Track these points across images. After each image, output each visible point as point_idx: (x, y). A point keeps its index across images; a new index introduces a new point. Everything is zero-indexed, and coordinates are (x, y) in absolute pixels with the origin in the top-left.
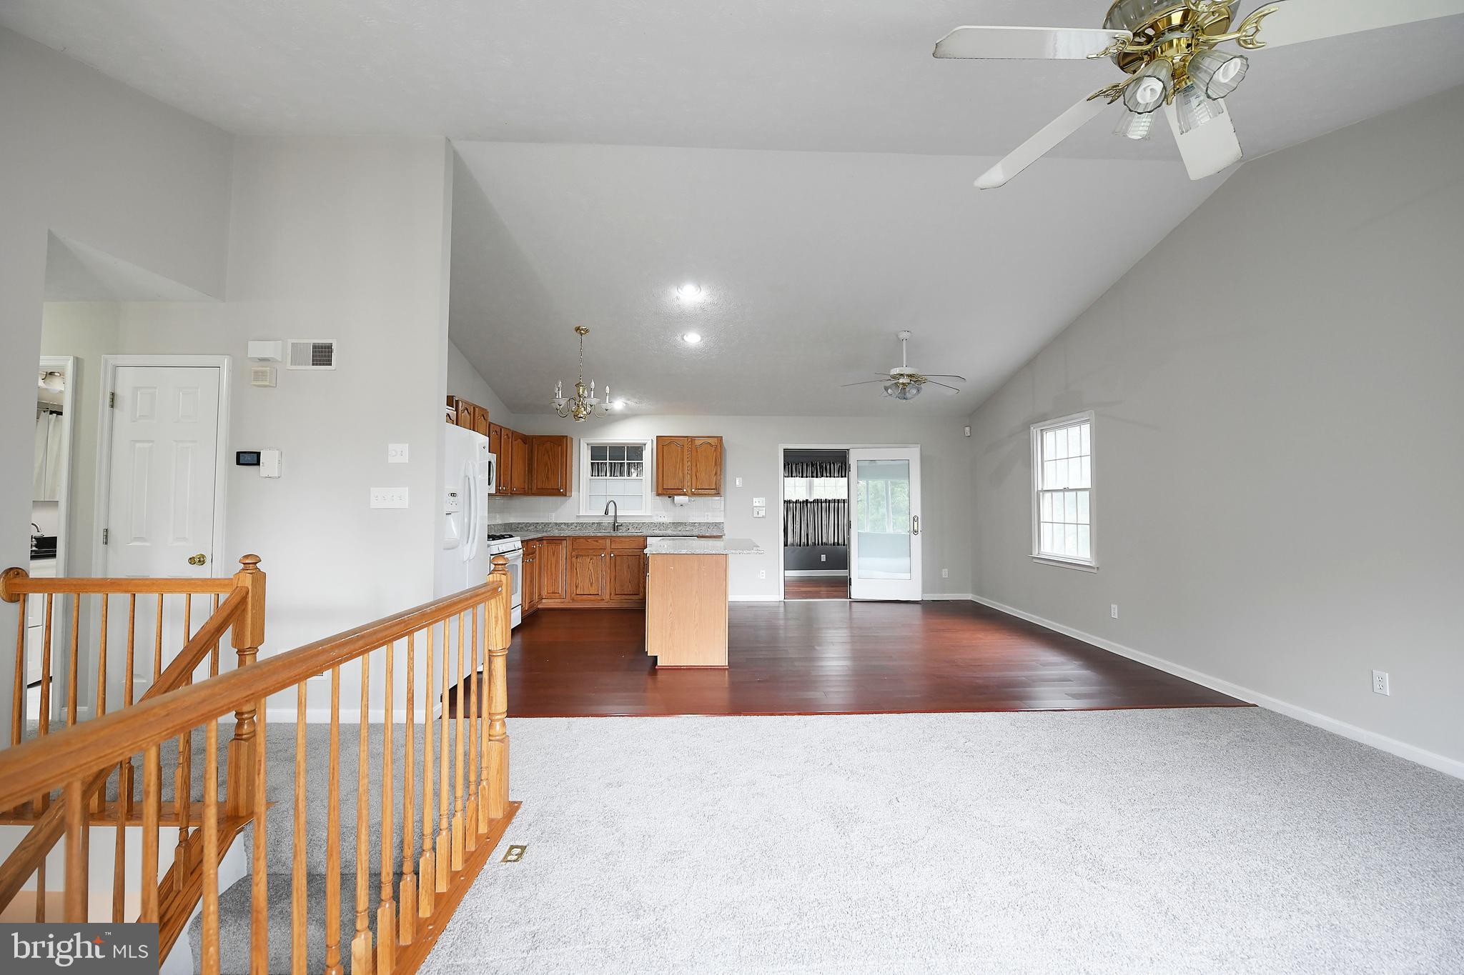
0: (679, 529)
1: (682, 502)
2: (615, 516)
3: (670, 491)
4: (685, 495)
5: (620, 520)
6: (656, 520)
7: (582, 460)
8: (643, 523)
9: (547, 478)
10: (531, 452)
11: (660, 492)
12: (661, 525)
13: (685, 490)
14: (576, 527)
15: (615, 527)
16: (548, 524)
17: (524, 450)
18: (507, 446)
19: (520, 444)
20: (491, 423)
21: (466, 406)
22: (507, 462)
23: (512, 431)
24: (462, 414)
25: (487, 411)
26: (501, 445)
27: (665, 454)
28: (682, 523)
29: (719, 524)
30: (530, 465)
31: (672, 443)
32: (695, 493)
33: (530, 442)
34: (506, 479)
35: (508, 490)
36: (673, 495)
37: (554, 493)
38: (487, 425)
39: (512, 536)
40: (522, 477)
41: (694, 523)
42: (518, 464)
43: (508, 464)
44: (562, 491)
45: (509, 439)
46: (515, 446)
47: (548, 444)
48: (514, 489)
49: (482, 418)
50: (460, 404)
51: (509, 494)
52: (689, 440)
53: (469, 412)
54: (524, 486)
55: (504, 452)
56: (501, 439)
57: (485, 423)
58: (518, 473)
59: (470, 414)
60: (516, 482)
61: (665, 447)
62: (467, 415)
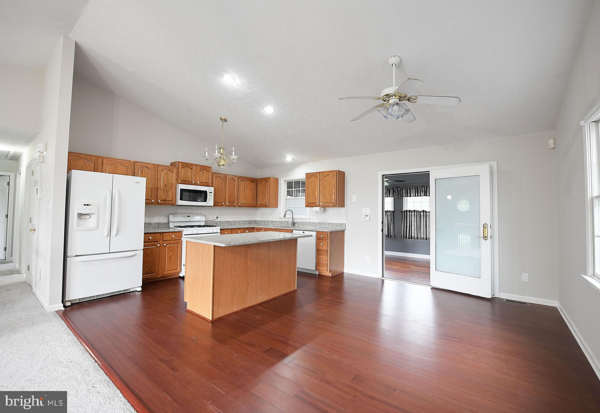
0: (322, 226)
1: (317, 211)
2: (293, 218)
3: (311, 204)
4: (318, 206)
5: (296, 221)
6: (312, 221)
7: (283, 188)
8: (305, 222)
9: (263, 198)
10: (257, 185)
11: (307, 204)
12: (314, 223)
13: (317, 204)
14: (279, 223)
15: (294, 224)
16: (268, 221)
17: (253, 185)
18: (233, 184)
19: (248, 182)
20: (214, 173)
21: (188, 165)
22: (232, 191)
23: (238, 177)
24: (183, 169)
25: (210, 167)
26: (225, 183)
27: (309, 183)
28: (323, 223)
29: (343, 224)
30: (257, 193)
31: (312, 177)
32: (323, 205)
33: (257, 182)
34: (232, 199)
35: (233, 205)
36: (313, 207)
37: (265, 206)
38: (210, 174)
39: (216, 226)
40: (251, 199)
41: (330, 223)
42: (245, 192)
43: (234, 192)
44: (267, 205)
45: (234, 180)
46: (242, 184)
47: (263, 182)
48: (240, 204)
49: (205, 171)
50: (180, 165)
51: (236, 207)
52: (321, 174)
53: (191, 168)
54: (253, 203)
55: (229, 187)
56: (225, 180)
57: (208, 173)
58: (245, 197)
59: (192, 169)
60: (242, 201)
61: (309, 179)
62: (189, 169)
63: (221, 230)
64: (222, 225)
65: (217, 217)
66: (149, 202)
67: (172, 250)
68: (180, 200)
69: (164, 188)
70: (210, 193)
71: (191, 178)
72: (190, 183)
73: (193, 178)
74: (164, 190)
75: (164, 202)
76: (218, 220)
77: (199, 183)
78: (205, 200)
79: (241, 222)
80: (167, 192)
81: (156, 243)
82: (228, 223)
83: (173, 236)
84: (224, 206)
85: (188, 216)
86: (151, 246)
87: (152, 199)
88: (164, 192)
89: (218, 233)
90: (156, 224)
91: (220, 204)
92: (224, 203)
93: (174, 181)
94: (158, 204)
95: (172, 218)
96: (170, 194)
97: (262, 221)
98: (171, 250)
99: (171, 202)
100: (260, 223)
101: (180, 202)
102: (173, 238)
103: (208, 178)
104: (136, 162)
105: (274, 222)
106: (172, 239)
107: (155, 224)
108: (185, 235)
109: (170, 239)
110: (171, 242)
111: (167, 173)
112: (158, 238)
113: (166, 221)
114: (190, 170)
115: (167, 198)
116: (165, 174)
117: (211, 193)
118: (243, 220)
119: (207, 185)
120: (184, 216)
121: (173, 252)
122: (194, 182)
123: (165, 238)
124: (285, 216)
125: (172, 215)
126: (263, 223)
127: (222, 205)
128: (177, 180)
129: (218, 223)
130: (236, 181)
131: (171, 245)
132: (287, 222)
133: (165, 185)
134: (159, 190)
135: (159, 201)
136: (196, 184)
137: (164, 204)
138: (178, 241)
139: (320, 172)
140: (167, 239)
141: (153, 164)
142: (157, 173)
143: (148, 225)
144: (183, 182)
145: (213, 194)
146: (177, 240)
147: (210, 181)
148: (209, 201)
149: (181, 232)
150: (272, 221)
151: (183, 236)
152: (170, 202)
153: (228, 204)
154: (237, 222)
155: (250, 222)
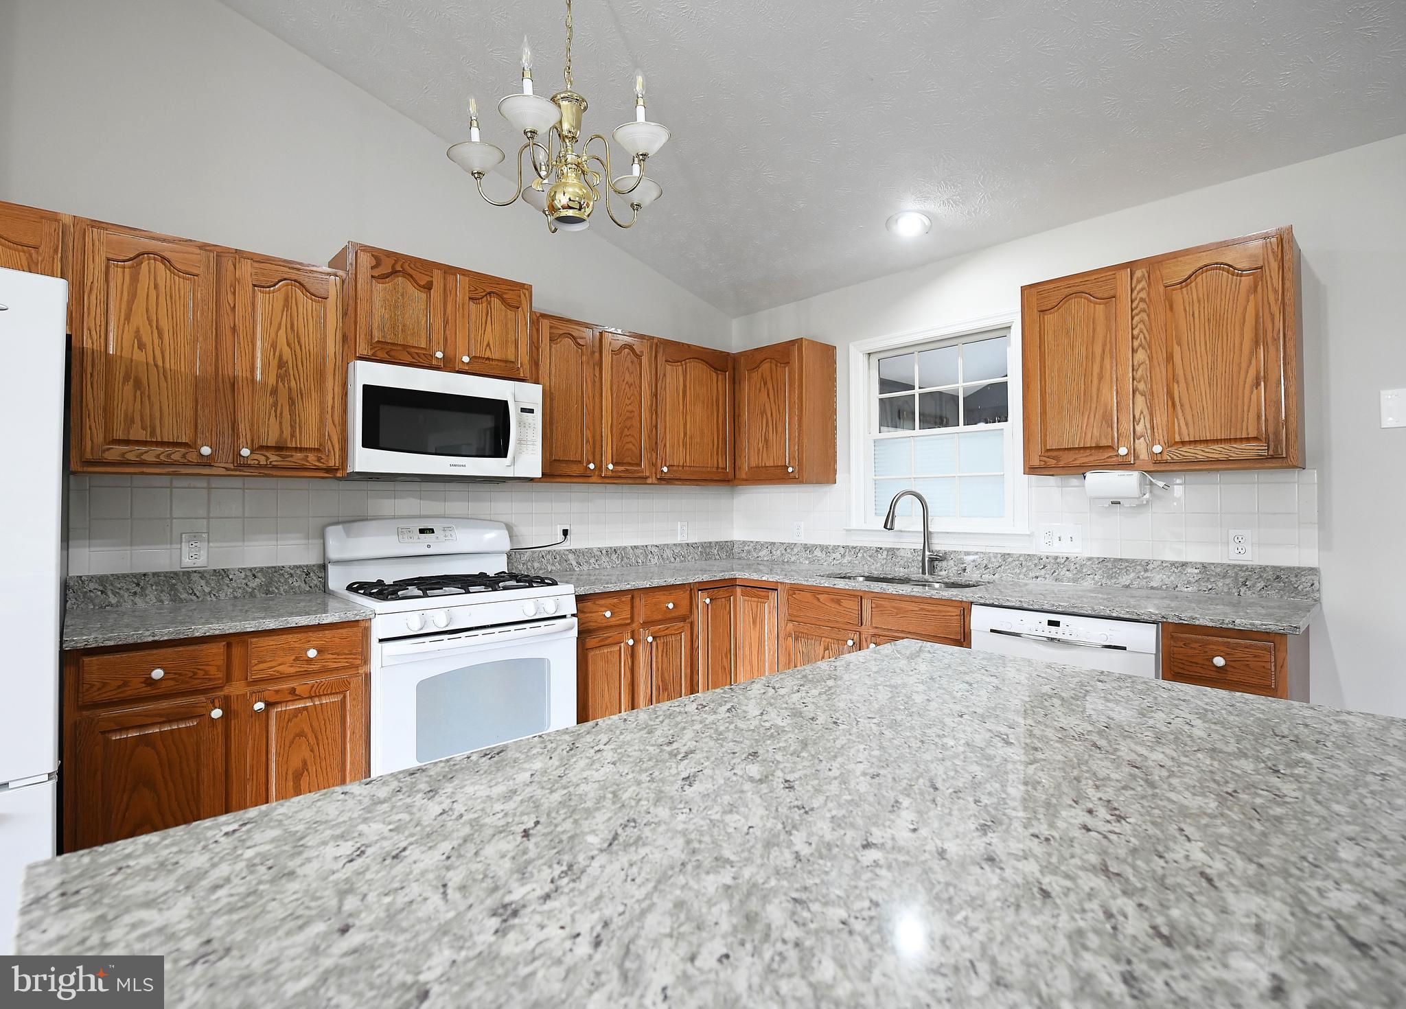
0: (1125, 580)
1: (1115, 494)
2: (927, 535)
3: (1067, 458)
4: (1124, 465)
5: (939, 545)
6: (1041, 548)
7: (853, 395)
8: (1004, 555)
9: (766, 441)
10: (734, 381)
11: (1036, 462)
12: (1055, 565)
13: (1123, 451)
14: (843, 556)
15: (933, 562)
16: (789, 547)
17: (717, 384)
18: (631, 373)
19: (696, 369)
20: (544, 316)
21: (406, 266)
22: (630, 408)
23: (655, 341)
24: (379, 287)
25: (522, 289)
26: (597, 369)
27: (1049, 337)
28: (1133, 561)
29: (1298, 572)
30: (736, 417)
31: (1073, 302)
32: (1166, 457)
33: (734, 368)
34: (630, 446)
35: (638, 472)
36: (1081, 470)
37: (777, 475)
38: (524, 318)
39: (554, 583)
40: (711, 444)
41: (1184, 565)
42: (685, 414)
43: (636, 414)
44: (790, 470)
45: (639, 356)
46: (673, 377)
47: (766, 366)
48: (665, 469)
49: (496, 302)
50: (365, 260)
51: (649, 481)
52: (1138, 274)
53: (422, 283)
54: (720, 465)
55: (615, 388)
56: (597, 355)
57: (510, 314)
58: (685, 434)
59: (428, 287)
60: (675, 455)
61: (1049, 318)
62: (411, 289)
63: (580, 599)
64: (585, 567)
65: (565, 533)
66: (184, 456)
67: (307, 730)
68: (364, 446)
69: (272, 380)
70: (523, 410)
71: (423, 334)
72: (422, 361)
73: (438, 336)
74: (274, 392)
75: (274, 458)
76: (567, 545)
77: (466, 359)
78: (500, 450)
79: (668, 553)
80: (292, 402)
81: (202, 698)
82: (614, 557)
83: (312, 653)
84: (591, 480)
85: (422, 531)
86: (169, 722)
87: (199, 442)
88: (275, 405)
89: (564, 617)
90: (254, 573)
91: (576, 469)
92: (592, 466)
93: (332, 346)
94: (241, 465)
95: (338, 545)
96: (310, 412)
97: (759, 546)
98: (301, 734)
99: (319, 460)
100: (749, 552)
101: (366, 460)
102: (310, 661)
103: (511, 337)
104: (95, 224)
105: (817, 553)
106: (306, 667)
107: (249, 574)
108: (381, 641)
109: (292, 670)
110: (300, 686)
111: (286, 300)
112: (213, 671)
113: (311, 559)
114: (419, 296)
115: (293, 435)
116: (279, 304)
117: (531, 411)
118: (679, 540)
119: (509, 373)
120: (400, 532)
121: (312, 741)
122: (439, 355)
123: (262, 666)
124: (889, 524)
125: (340, 527)
126: (764, 552)
127: (585, 476)
128: (345, 340)
129: (571, 557)
130: (645, 360)
131: (300, 705)
132: (888, 550)
133: (282, 364)
134: (244, 393)
135: (245, 452)
136: (448, 365)
137: (275, 467)
138: (343, 675)
139: (1131, 266)
140: (271, 672)
141: (203, 247)
142: (230, 297)
143: (208, 583)
144: (381, 355)
145: (537, 419)
146: (337, 669)
147: (524, 357)
148: (518, 452)
149: (362, 624)
150: (807, 548)
151: (375, 646)
152: (312, 457)
153: (611, 467)
154: (654, 549)
155: (706, 550)
